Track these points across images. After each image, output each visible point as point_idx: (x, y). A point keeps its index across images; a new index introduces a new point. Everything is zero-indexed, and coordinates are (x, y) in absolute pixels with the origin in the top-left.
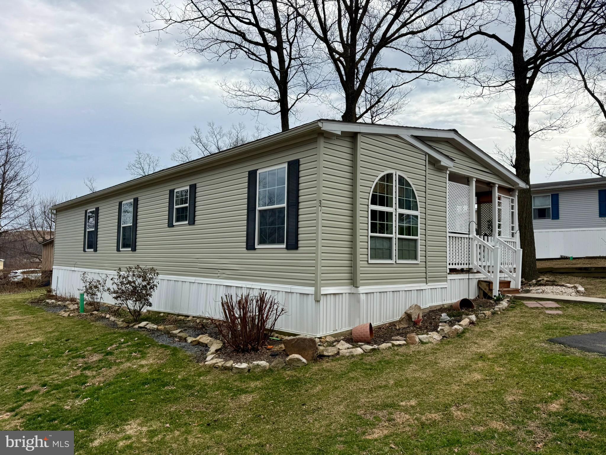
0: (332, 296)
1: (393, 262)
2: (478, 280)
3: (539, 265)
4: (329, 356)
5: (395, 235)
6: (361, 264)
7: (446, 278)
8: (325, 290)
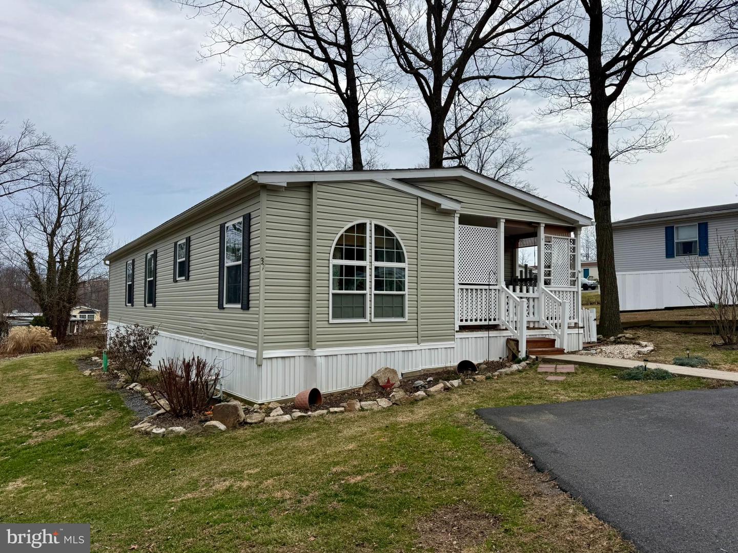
0: (280, 360)
1: (367, 320)
2: (506, 338)
3: (623, 318)
4: (251, 424)
5: (370, 291)
6: (318, 326)
7: (453, 337)
8: (267, 354)
